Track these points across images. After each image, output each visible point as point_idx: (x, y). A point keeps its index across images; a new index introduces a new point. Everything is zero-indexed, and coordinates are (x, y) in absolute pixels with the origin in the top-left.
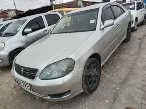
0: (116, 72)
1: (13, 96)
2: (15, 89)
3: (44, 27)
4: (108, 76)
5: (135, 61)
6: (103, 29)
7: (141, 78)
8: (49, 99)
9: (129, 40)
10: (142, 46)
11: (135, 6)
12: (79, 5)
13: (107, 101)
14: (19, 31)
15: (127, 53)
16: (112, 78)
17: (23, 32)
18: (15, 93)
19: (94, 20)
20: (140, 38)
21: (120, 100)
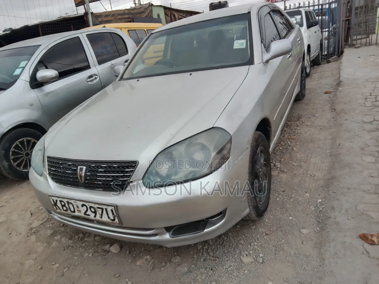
0: (301, 166)
1: (34, 256)
2: (33, 238)
3: (88, 67)
4: (284, 177)
5: (334, 139)
6: (267, 62)
7: (366, 173)
8: (168, 241)
9: (304, 95)
10: (339, 107)
11: (302, 18)
12: (155, 16)
13: (304, 231)
14: (22, 77)
15: (309, 123)
16: (296, 181)
17: (33, 78)
18: (40, 247)
19: (244, 41)
20: (325, 90)
21: (337, 223)
